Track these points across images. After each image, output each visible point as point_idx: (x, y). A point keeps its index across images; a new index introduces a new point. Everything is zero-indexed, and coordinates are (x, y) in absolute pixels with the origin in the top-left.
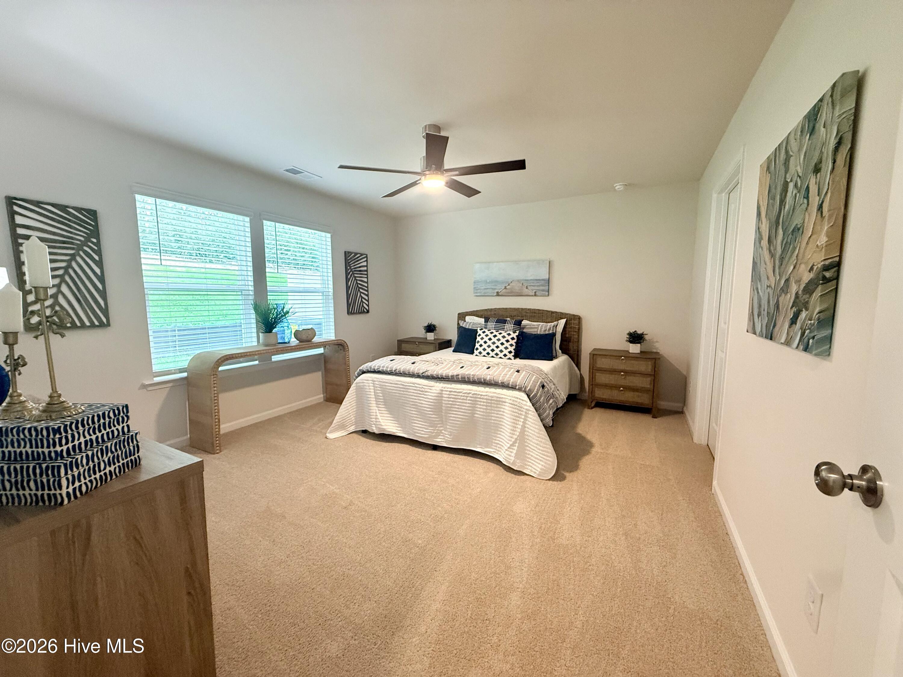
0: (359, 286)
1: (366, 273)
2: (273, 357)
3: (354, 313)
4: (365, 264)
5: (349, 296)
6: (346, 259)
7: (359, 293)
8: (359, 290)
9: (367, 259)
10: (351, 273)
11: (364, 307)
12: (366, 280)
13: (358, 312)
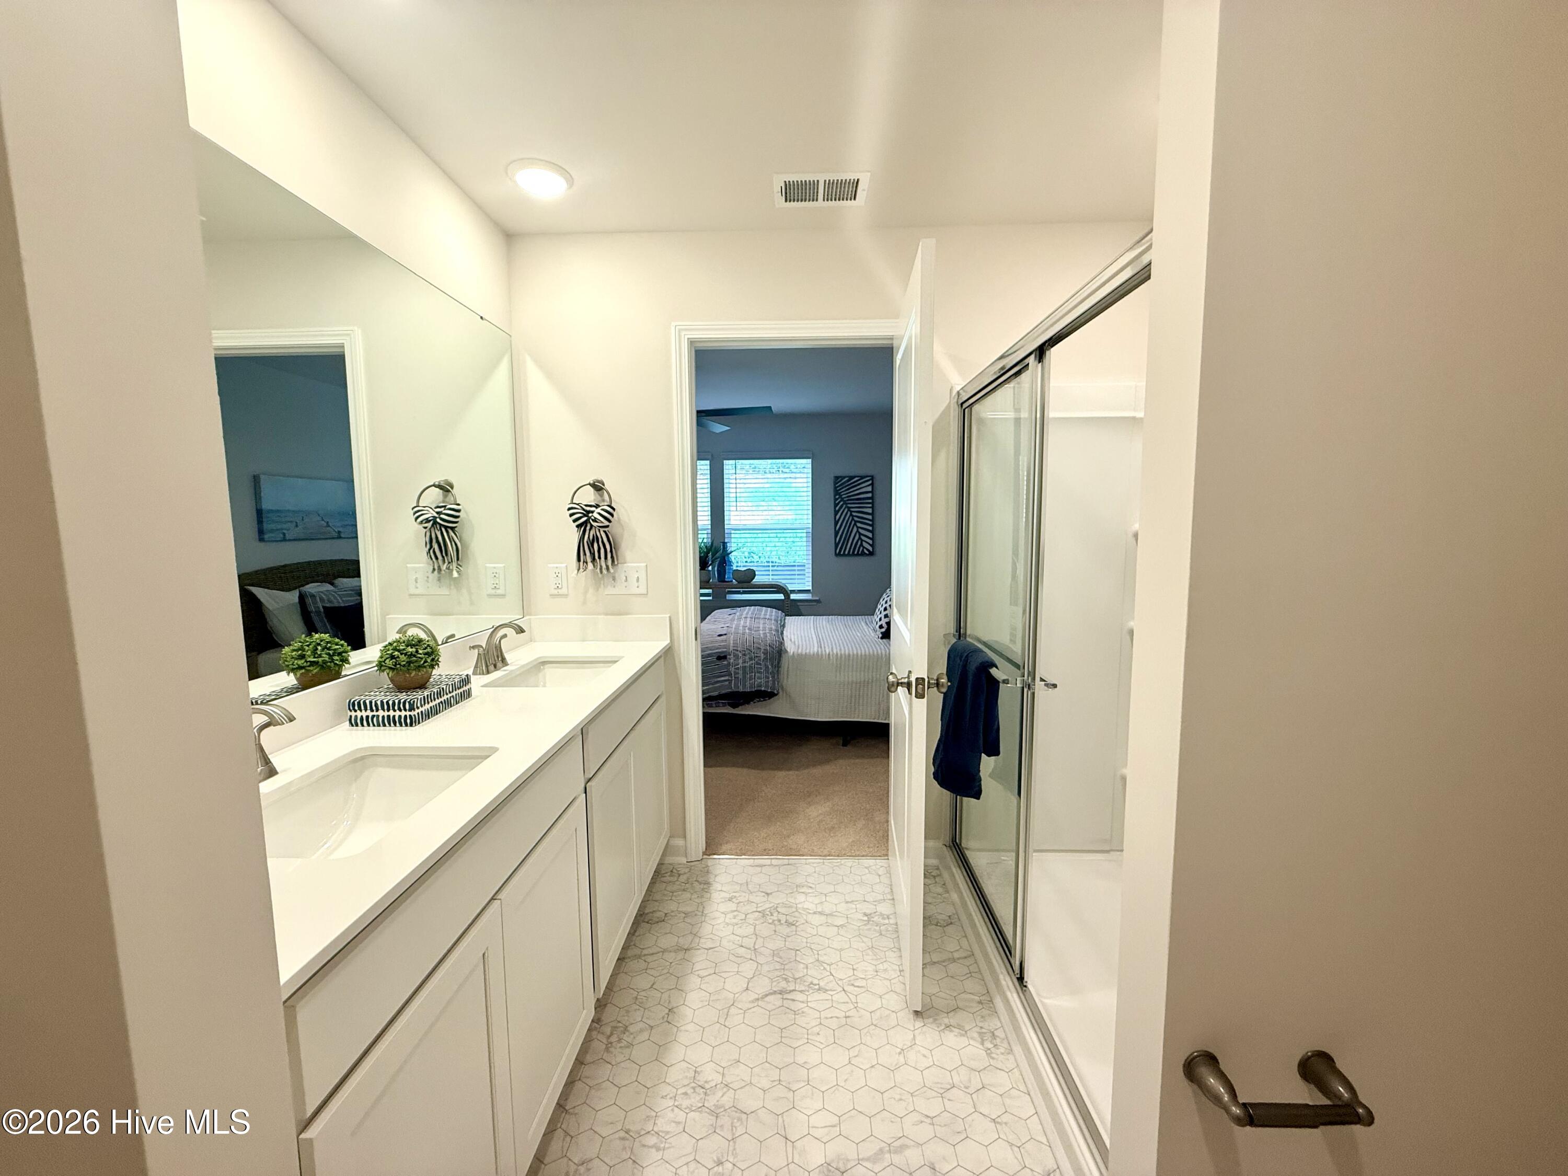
0: (856, 519)
1: (870, 501)
2: (727, 596)
3: (844, 555)
4: (869, 489)
5: (836, 533)
6: (835, 488)
7: (855, 529)
8: (855, 524)
9: (873, 482)
10: (842, 503)
11: (864, 547)
12: (870, 511)
13: (851, 553)
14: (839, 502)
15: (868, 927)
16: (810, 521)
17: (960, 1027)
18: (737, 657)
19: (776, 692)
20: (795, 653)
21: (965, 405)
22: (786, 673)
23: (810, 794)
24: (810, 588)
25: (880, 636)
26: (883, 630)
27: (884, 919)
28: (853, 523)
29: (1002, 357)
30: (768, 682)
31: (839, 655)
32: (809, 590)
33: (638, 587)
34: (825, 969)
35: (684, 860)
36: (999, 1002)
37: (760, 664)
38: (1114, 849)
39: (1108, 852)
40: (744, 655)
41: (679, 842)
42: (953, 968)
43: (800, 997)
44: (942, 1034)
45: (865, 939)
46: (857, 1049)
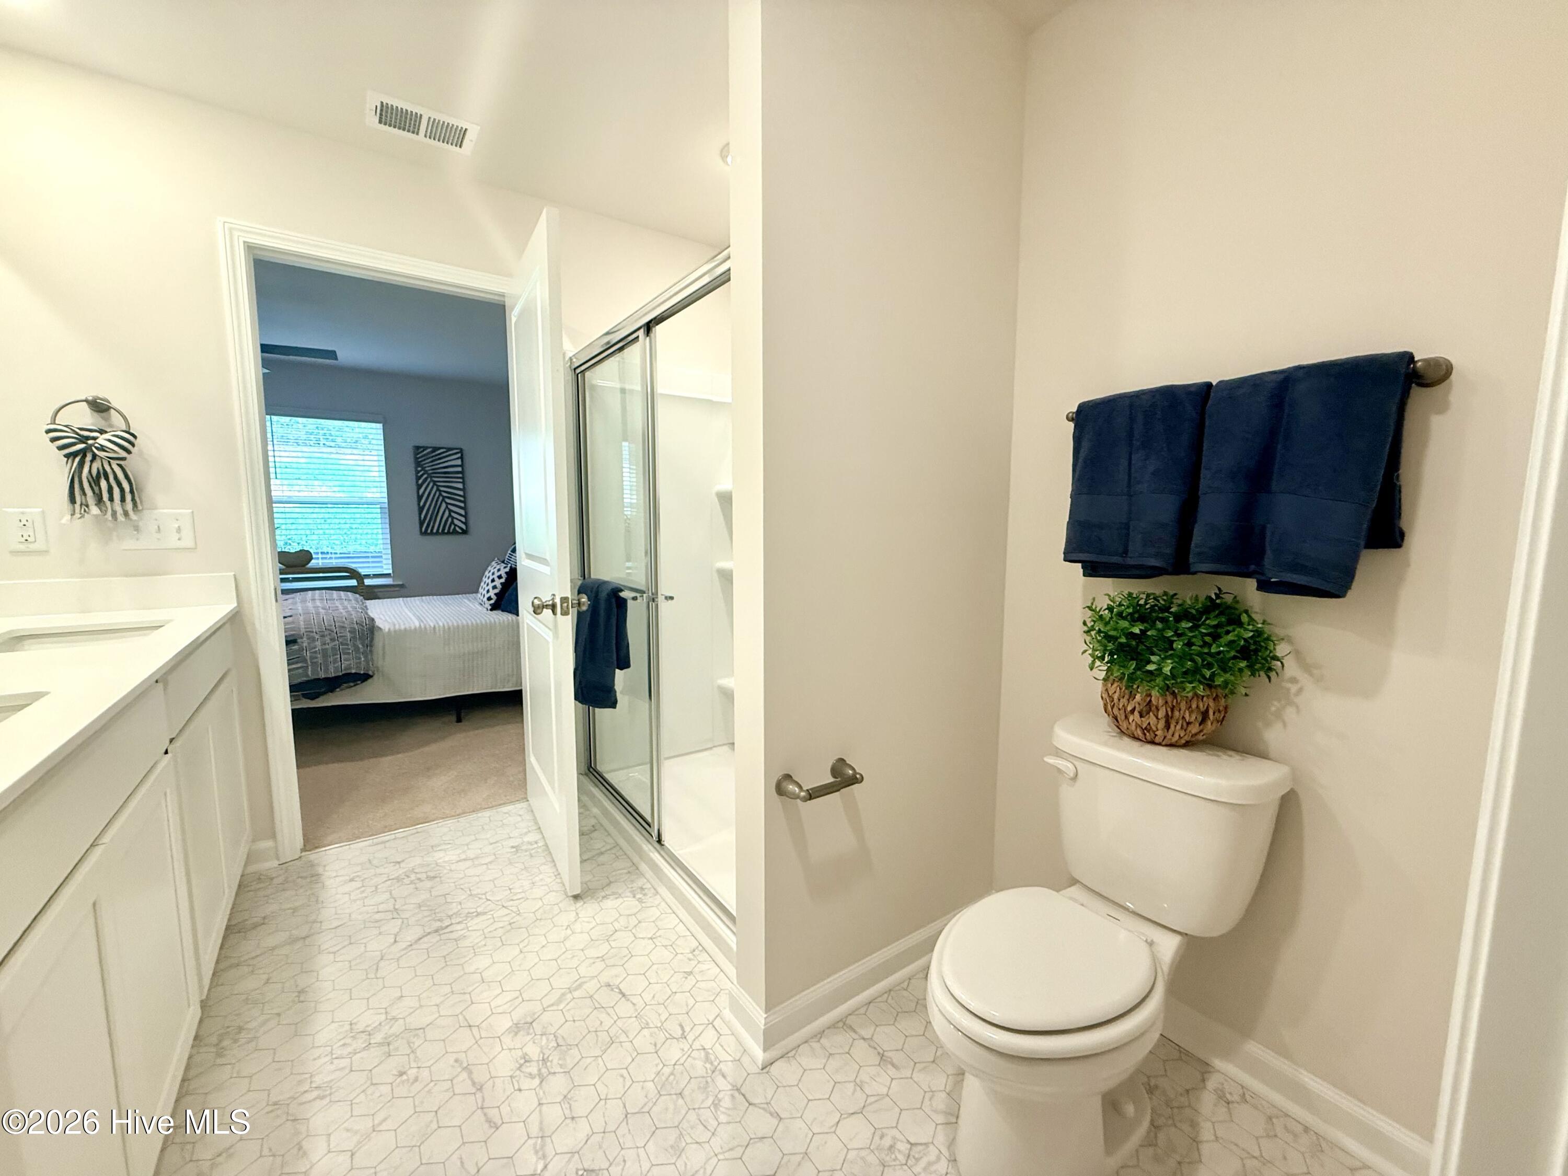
0: (445, 494)
1: (460, 475)
3: (432, 533)
4: (459, 462)
5: (421, 509)
6: (416, 459)
7: (444, 505)
8: (443, 500)
9: (462, 455)
10: (425, 476)
11: (456, 525)
12: (460, 486)
13: (440, 531)
14: (422, 475)
15: (518, 855)
16: (385, 495)
17: (614, 893)
18: (313, 640)
19: (370, 673)
20: (392, 629)
21: (578, 371)
22: (381, 652)
23: (428, 769)
24: (390, 571)
25: (489, 607)
26: (492, 602)
27: (532, 845)
28: (441, 498)
29: (608, 333)
30: (360, 663)
31: (446, 627)
32: (390, 574)
33: (179, 539)
34: (480, 898)
35: (275, 863)
36: (643, 867)
37: (347, 645)
38: (716, 744)
39: (711, 748)
40: (323, 636)
41: (267, 844)
42: (602, 859)
43: (459, 927)
44: (601, 903)
45: (517, 865)
46: (526, 941)
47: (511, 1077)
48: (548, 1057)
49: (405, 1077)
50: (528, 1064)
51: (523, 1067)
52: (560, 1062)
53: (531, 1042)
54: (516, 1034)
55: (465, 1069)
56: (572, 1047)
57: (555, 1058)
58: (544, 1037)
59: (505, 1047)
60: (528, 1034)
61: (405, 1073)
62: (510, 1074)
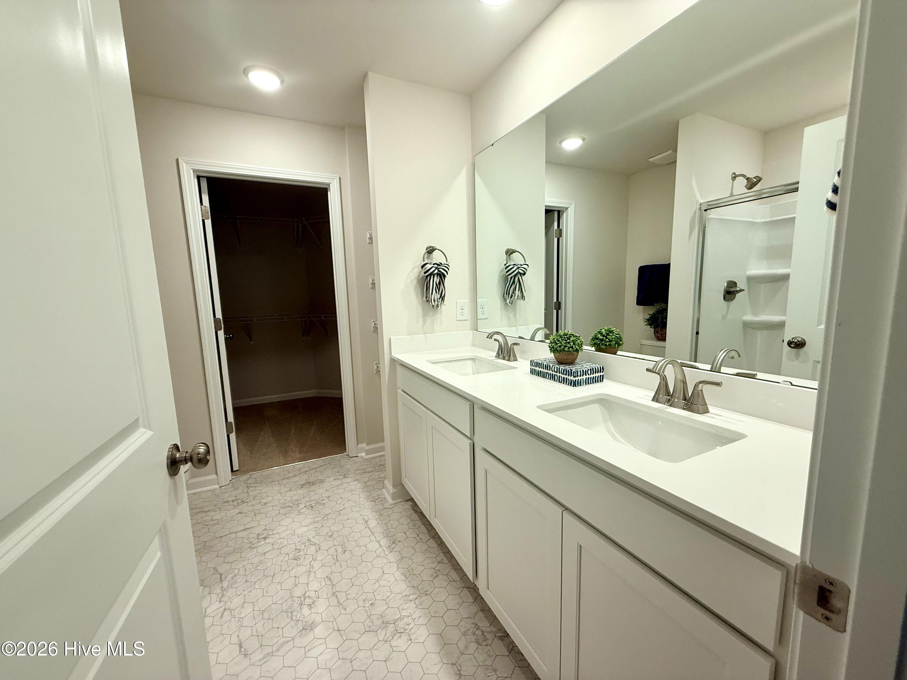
47: (319, 598)
48: (299, 606)
49: (370, 602)
50: (310, 603)
51: (312, 602)
52: (293, 602)
53: (306, 616)
54: (312, 623)
55: (341, 604)
56: (285, 611)
57: (296, 605)
58: (298, 619)
59: (320, 615)
60: (306, 622)
61: (371, 605)
62: (319, 599)
